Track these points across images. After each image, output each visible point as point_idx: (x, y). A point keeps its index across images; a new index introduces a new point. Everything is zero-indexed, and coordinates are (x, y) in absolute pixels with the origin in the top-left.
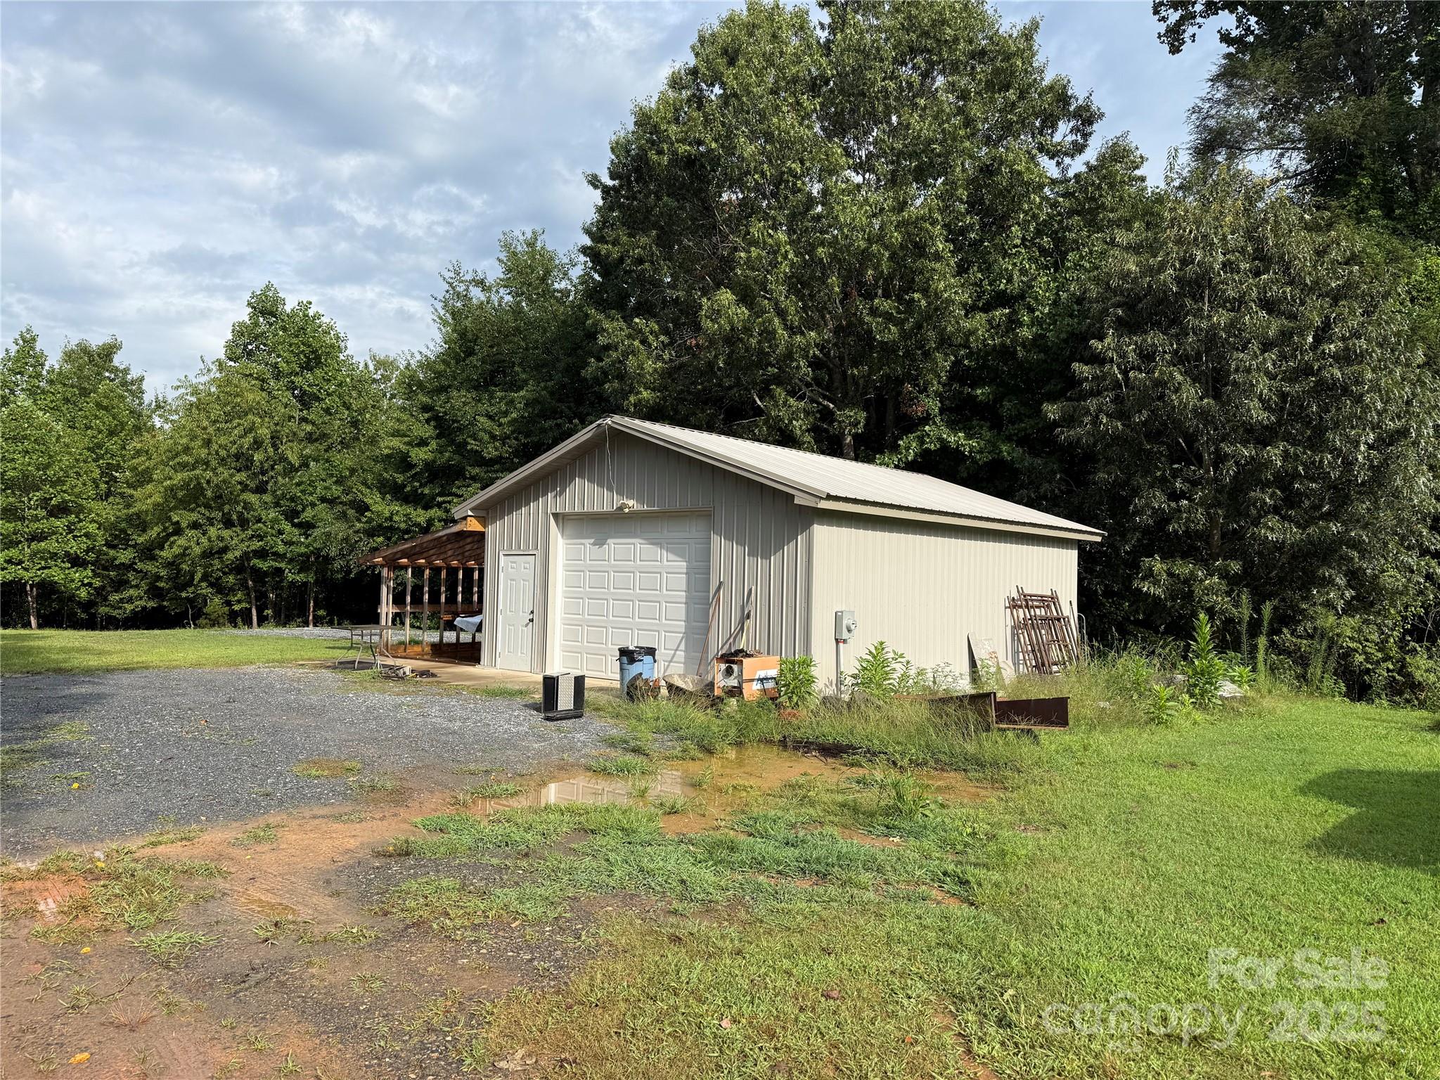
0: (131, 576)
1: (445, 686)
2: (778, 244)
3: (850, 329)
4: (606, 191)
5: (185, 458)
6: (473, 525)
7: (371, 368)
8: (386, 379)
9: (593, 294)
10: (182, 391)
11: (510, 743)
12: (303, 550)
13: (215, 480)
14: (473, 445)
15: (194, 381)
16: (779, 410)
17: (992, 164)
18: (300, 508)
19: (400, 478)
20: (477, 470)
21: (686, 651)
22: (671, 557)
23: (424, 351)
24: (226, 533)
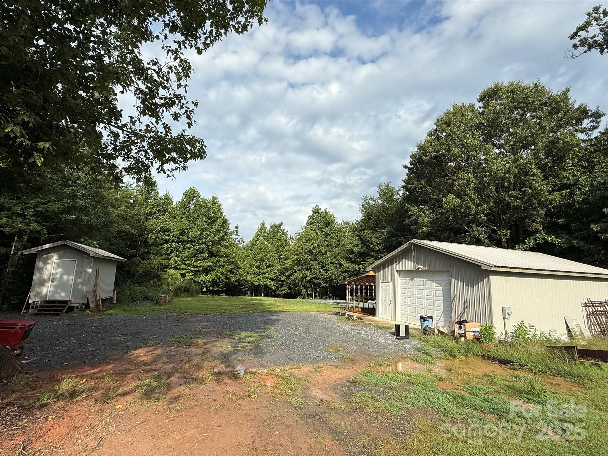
0: (284, 283)
1: (365, 323)
2: (469, 178)
3: (500, 202)
4: (409, 169)
5: (297, 252)
6: (372, 273)
7: (343, 224)
8: (347, 227)
9: (406, 199)
10: (296, 235)
11: (385, 347)
12: (326, 277)
13: (304, 258)
14: (371, 246)
15: (299, 232)
16: (474, 232)
17: (555, 140)
18: (325, 265)
19: (351, 256)
20: (373, 254)
21: (444, 318)
22: (437, 285)
23: (357, 219)
24: (306, 272)
